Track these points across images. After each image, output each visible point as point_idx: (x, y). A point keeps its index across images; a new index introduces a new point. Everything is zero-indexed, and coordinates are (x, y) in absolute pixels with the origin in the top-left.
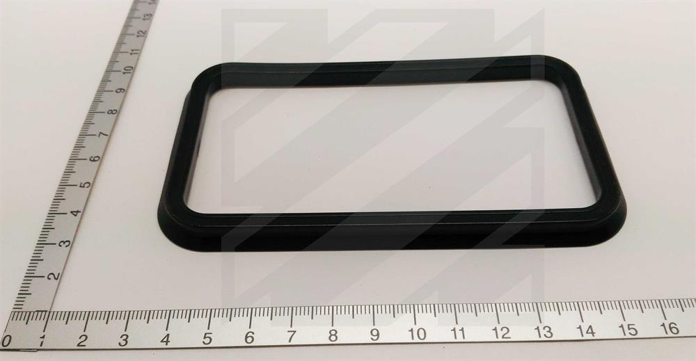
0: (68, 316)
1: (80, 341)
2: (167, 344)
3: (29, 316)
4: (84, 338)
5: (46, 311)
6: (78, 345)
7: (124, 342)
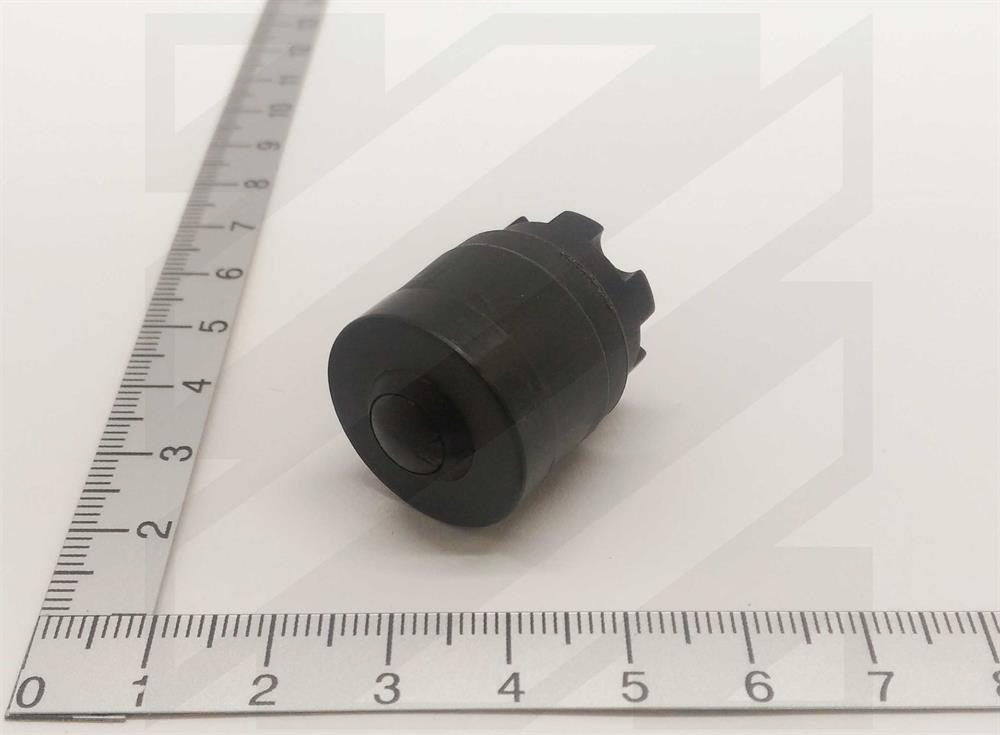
0: (212, 628)
1: (255, 690)
2: (517, 699)
3: (92, 629)
4: (266, 683)
5: (144, 616)
6: (253, 701)
7: (390, 695)
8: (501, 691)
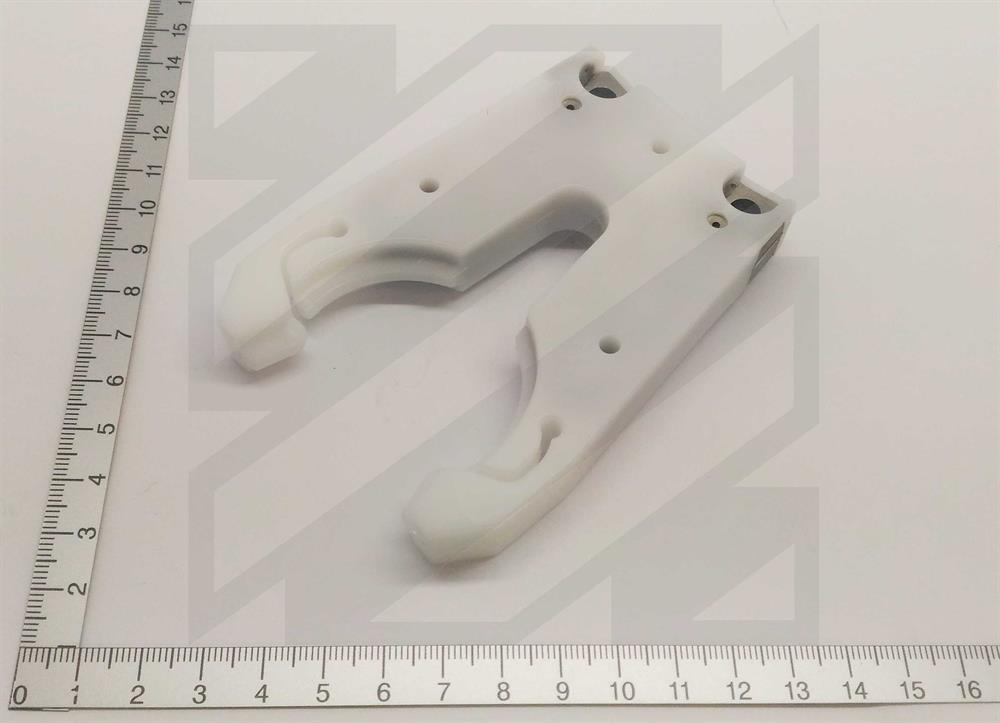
0: (111, 655)
1: (133, 695)
2: (264, 701)
3: (48, 655)
4: (139, 690)
5: (74, 647)
6: (132, 702)
7: (201, 697)
8: (257, 696)
